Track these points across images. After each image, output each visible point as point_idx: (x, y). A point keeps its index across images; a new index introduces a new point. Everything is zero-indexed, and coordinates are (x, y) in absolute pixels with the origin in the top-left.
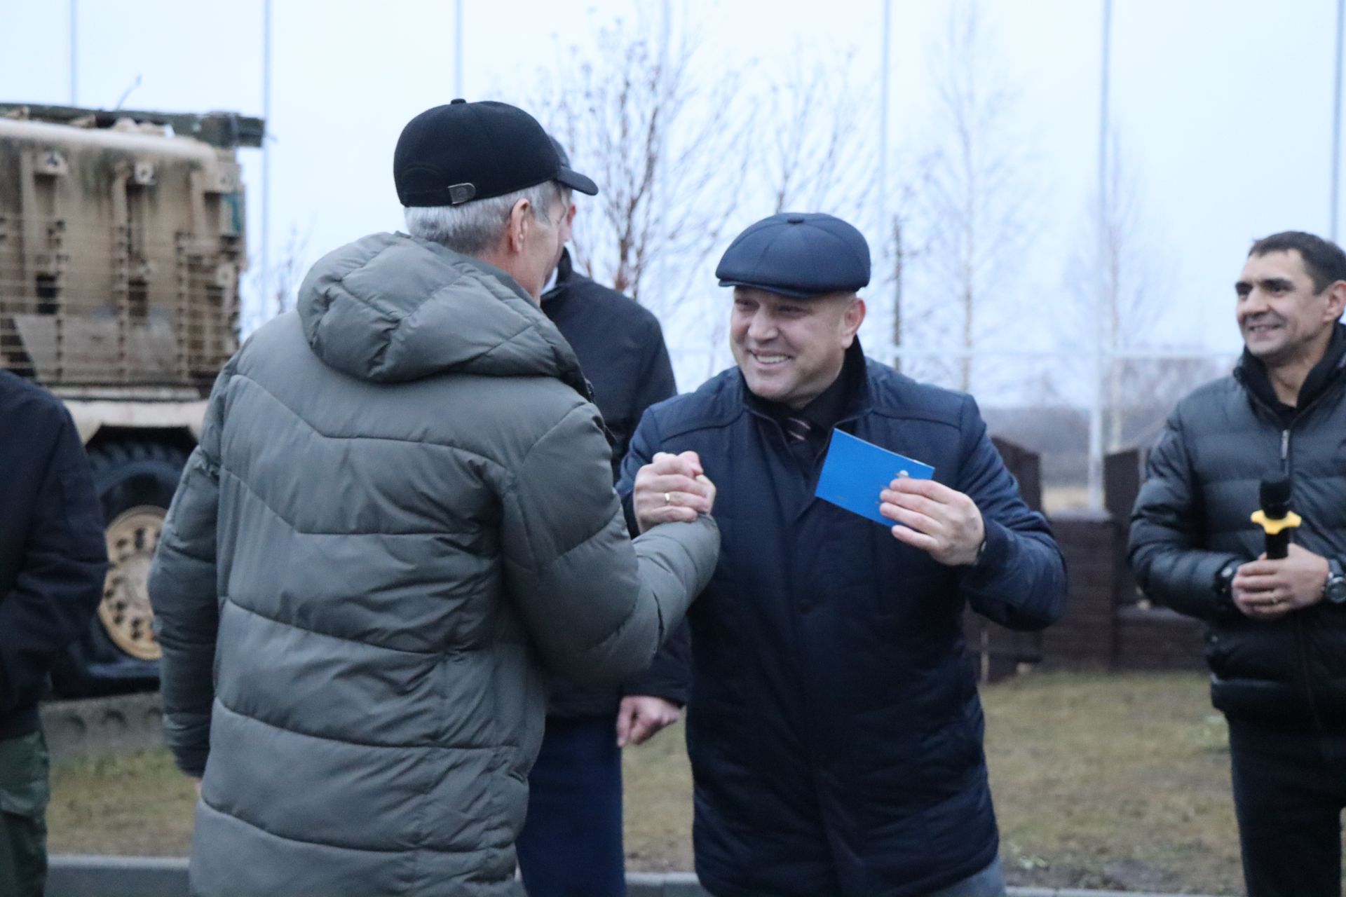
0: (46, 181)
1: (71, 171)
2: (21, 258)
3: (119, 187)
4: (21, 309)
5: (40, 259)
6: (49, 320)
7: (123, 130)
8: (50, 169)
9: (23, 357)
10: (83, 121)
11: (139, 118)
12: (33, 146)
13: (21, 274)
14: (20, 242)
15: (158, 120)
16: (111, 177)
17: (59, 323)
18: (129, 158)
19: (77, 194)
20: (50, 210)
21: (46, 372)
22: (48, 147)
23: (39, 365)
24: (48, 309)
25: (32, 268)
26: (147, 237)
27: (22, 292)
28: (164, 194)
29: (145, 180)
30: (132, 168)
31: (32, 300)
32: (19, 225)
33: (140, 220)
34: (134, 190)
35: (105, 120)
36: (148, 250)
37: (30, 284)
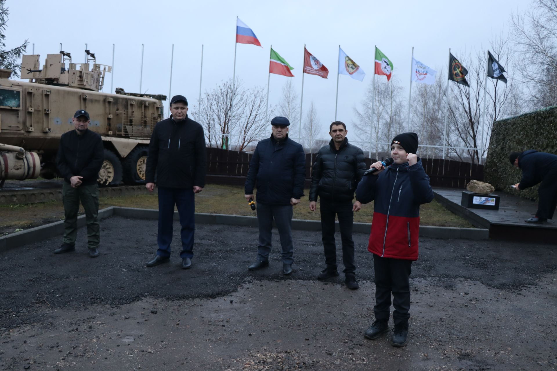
0: (132, 105)
1: (136, 103)
2: (128, 117)
3: (143, 106)
4: (127, 125)
5: (130, 117)
6: (131, 126)
7: (145, 97)
8: (132, 103)
9: (127, 132)
10: (138, 96)
11: (147, 95)
12: (130, 99)
13: (127, 119)
14: (127, 114)
15: (150, 96)
16: (142, 104)
17: (133, 127)
18: (145, 102)
19: (136, 107)
20: (132, 109)
21: (130, 135)
22: (132, 100)
23: (129, 134)
24: (131, 125)
25: (129, 118)
26: (147, 114)
27: (127, 122)
28: (150, 107)
29: (147, 105)
30: (145, 103)
31: (129, 123)
32: (127, 112)
33: (146, 111)
34: (145, 107)
35: (142, 96)
36: (147, 116)
37: (129, 121)
